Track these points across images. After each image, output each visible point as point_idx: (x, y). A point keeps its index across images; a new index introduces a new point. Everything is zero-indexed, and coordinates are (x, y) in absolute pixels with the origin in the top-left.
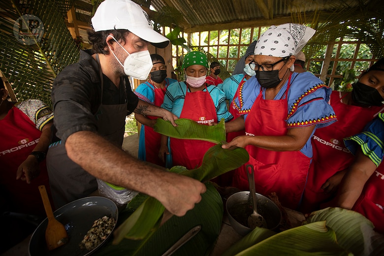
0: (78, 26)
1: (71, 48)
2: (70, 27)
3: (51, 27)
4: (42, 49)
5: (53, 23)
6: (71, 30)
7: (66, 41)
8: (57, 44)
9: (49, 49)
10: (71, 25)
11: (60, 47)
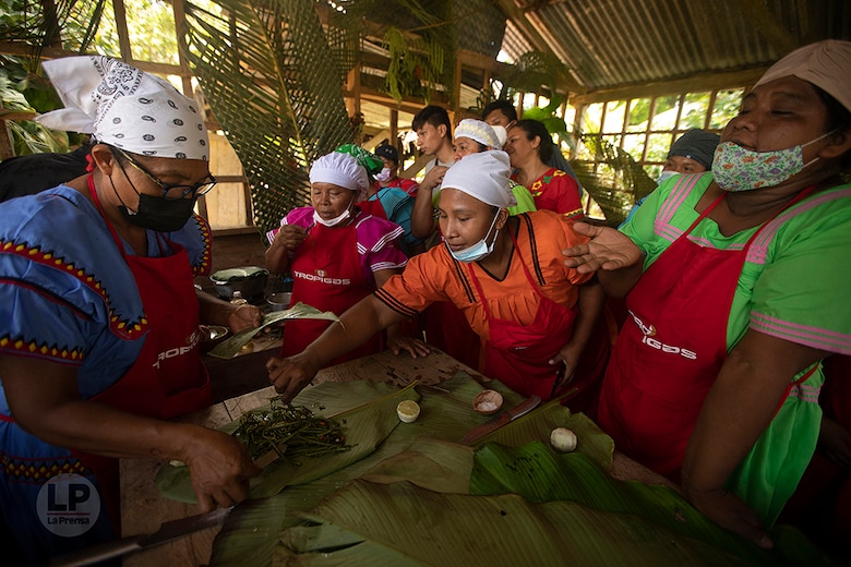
0: (362, 96)
1: (344, 132)
2: (347, 97)
3: (319, 99)
4: (301, 134)
5: (323, 92)
6: (349, 103)
7: (338, 121)
8: (323, 126)
9: (311, 134)
10: (350, 95)
11: (327, 131)
